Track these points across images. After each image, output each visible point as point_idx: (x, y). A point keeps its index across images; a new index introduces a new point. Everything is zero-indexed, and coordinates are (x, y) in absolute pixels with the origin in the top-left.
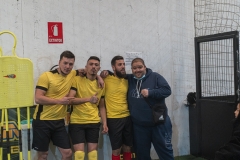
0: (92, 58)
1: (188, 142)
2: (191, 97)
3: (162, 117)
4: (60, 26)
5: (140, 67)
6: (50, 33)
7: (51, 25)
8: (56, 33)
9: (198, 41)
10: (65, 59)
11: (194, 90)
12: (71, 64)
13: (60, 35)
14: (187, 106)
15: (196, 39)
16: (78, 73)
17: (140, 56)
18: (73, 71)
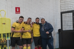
0: (29, 18)
1: (58, 44)
2: (59, 30)
3: (50, 37)
4: (19, 8)
5: (44, 21)
6: (16, 10)
7: (16, 8)
8: (18, 11)
9: (62, 13)
10: (21, 18)
11: (60, 28)
12: (23, 20)
13: (19, 11)
14: (58, 33)
15: (61, 13)
16: (24, 23)
17: (44, 18)
18: (23, 22)
